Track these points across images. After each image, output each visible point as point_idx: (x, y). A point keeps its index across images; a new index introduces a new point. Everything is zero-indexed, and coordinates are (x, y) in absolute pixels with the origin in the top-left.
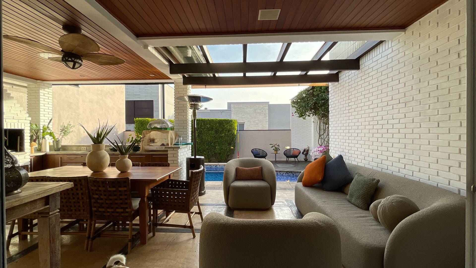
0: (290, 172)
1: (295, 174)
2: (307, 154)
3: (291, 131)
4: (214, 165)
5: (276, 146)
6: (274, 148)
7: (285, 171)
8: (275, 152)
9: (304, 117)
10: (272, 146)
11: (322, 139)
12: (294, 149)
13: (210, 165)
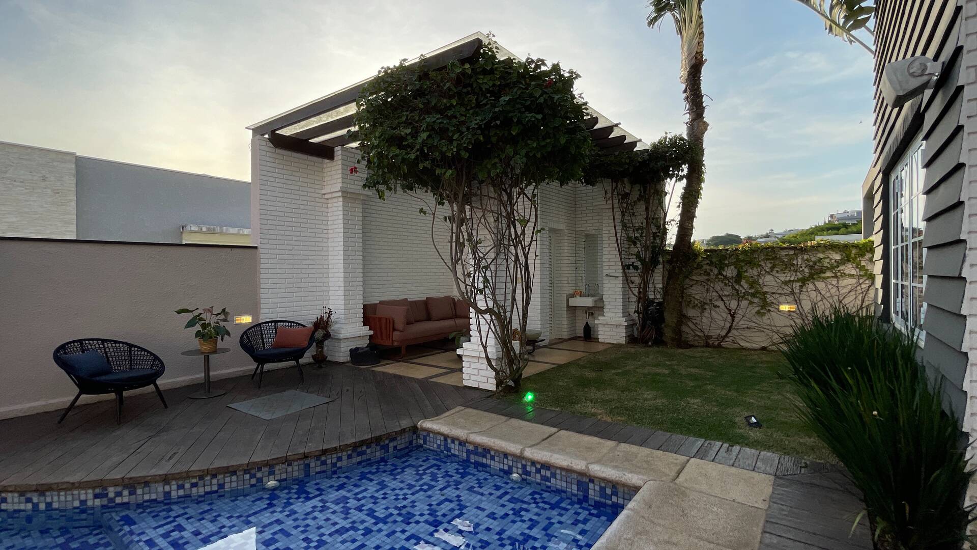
0: (367, 443)
1: (391, 445)
3: (260, 250)
5: (206, 316)
6: (198, 327)
7: (350, 445)
8: (205, 348)
10: (187, 317)
12: (276, 322)
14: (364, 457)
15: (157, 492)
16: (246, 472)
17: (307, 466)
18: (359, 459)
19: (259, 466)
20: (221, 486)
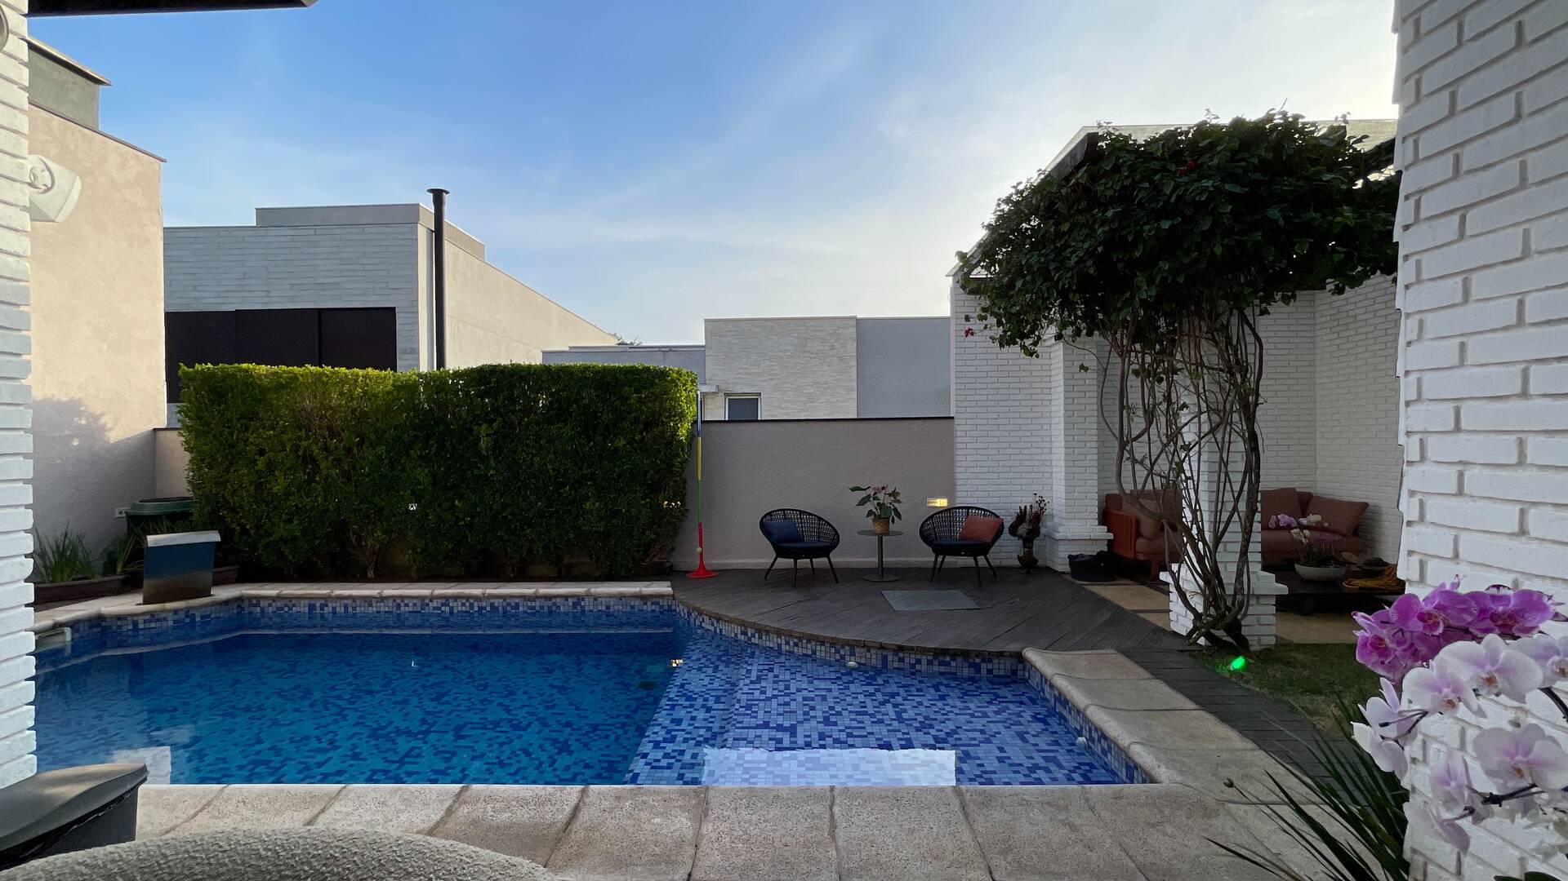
0: (954, 654)
1: (984, 666)
2: (1034, 532)
3: (957, 421)
4: (566, 597)
5: (881, 496)
7: (929, 650)
8: (878, 528)
9: (1028, 342)
10: (862, 495)
11: (1141, 463)
12: (968, 508)
13: (548, 597)
14: (947, 669)
15: (772, 642)
16: (833, 645)
17: (885, 658)
18: (942, 669)
19: (846, 643)
20: (814, 652)
